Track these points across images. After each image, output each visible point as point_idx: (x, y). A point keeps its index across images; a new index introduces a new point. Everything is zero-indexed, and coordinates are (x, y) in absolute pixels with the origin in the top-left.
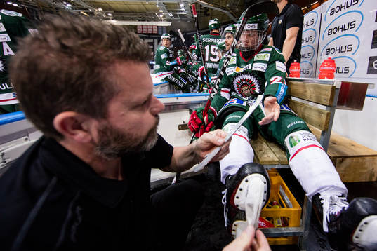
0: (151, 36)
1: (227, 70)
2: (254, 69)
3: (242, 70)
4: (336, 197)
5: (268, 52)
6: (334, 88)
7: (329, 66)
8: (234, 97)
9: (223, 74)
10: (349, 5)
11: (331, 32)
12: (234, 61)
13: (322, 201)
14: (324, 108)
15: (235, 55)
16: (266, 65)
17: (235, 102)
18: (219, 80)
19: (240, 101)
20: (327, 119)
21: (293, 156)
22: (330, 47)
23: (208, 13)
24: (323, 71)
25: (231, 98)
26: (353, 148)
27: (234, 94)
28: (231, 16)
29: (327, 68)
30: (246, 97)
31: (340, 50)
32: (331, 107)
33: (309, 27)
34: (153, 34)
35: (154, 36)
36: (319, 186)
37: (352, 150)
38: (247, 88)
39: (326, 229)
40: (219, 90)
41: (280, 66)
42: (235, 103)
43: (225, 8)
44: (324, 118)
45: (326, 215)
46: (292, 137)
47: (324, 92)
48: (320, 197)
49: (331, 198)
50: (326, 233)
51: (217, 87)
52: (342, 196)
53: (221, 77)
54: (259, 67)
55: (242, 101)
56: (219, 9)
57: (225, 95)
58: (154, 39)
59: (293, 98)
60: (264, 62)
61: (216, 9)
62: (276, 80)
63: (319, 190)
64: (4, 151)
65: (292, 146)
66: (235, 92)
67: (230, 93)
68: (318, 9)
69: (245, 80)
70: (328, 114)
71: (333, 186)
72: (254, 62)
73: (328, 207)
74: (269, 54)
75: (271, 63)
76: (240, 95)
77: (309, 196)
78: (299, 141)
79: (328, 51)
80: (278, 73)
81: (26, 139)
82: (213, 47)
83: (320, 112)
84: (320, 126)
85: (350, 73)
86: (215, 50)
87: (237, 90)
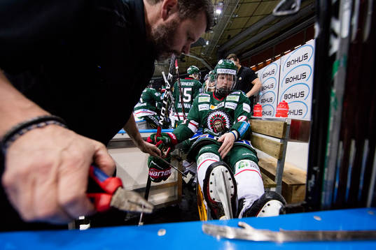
1: (200, 106)
2: (226, 107)
3: (216, 108)
5: (238, 95)
6: (285, 124)
7: (283, 108)
8: (206, 133)
10: (301, 59)
11: (288, 81)
13: (244, 203)
14: (279, 141)
15: (209, 95)
16: (236, 105)
19: (212, 135)
20: (281, 149)
22: (287, 93)
23: (184, 59)
24: (279, 111)
27: (206, 130)
28: (205, 63)
30: (217, 132)
31: (295, 95)
32: (284, 140)
33: (271, 76)
36: (246, 194)
38: (219, 123)
41: (246, 107)
42: (207, 137)
43: (199, 56)
44: (279, 148)
47: (278, 128)
48: (244, 200)
54: (231, 106)
55: (213, 136)
56: (194, 57)
59: (253, 133)
60: (235, 102)
61: (192, 56)
62: (242, 118)
63: (246, 196)
65: (239, 168)
66: (208, 128)
68: (277, 62)
69: (219, 116)
70: (282, 145)
72: (226, 101)
74: (238, 97)
75: (240, 103)
76: (212, 131)
79: (286, 97)
80: (244, 113)
82: (186, 90)
85: (303, 115)
86: (188, 92)
87: (209, 126)
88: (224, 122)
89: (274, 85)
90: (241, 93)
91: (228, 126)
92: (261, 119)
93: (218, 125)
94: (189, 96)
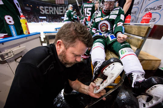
0: (62, 5)
1: (96, 20)
2: (110, 18)
3: (104, 19)
4: (140, 75)
5: (118, 10)
7: (148, 17)
8: (98, 32)
9: (94, 21)
12: (100, 15)
13: (133, 76)
15: (100, 12)
16: (116, 16)
17: (98, 34)
18: (92, 24)
19: (101, 34)
20: (141, 43)
21: (122, 58)
22: (148, 7)
24: (144, 19)
25: (96, 32)
26: (147, 56)
27: (98, 31)
29: (147, 18)
30: (103, 32)
31: (154, 9)
32: (145, 38)
34: (62, 4)
35: (63, 5)
36: (132, 71)
37: (147, 57)
38: (104, 27)
39: (133, 86)
40: (91, 29)
41: (122, 17)
44: (140, 43)
45: (134, 81)
46: (122, 50)
47: (143, 30)
48: (132, 75)
49: (137, 75)
50: (133, 88)
51: (91, 27)
52: (142, 75)
53: (93, 23)
54: (113, 17)
57: (94, 31)
58: (63, 6)
60: (116, 14)
62: (120, 24)
63: (132, 72)
64: (13, 51)
65: (122, 54)
66: (98, 30)
67: (96, 30)
69: (104, 23)
70: (142, 41)
71: (139, 71)
72: (110, 15)
73: (136, 78)
74: (118, 11)
75: (119, 15)
76: (100, 31)
77: (127, 74)
78: (126, 52)
79: (146, 10)
80: (121, 21)
81: (19, 47)
82: (88, 9)
83: (139, 40)
84: (136, 46)
85: (156, 21)
86: (89, 11)
87: (99, 29)
88: (107, 27)
89: (140, 3)
90: (120, 8)
91: (109, 29)
92: (129, 24)
93: (104, 28)
94: (90, 13)
